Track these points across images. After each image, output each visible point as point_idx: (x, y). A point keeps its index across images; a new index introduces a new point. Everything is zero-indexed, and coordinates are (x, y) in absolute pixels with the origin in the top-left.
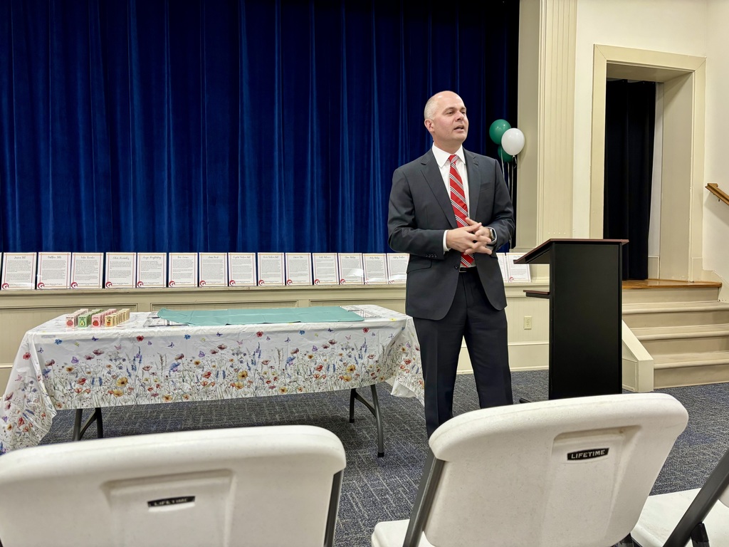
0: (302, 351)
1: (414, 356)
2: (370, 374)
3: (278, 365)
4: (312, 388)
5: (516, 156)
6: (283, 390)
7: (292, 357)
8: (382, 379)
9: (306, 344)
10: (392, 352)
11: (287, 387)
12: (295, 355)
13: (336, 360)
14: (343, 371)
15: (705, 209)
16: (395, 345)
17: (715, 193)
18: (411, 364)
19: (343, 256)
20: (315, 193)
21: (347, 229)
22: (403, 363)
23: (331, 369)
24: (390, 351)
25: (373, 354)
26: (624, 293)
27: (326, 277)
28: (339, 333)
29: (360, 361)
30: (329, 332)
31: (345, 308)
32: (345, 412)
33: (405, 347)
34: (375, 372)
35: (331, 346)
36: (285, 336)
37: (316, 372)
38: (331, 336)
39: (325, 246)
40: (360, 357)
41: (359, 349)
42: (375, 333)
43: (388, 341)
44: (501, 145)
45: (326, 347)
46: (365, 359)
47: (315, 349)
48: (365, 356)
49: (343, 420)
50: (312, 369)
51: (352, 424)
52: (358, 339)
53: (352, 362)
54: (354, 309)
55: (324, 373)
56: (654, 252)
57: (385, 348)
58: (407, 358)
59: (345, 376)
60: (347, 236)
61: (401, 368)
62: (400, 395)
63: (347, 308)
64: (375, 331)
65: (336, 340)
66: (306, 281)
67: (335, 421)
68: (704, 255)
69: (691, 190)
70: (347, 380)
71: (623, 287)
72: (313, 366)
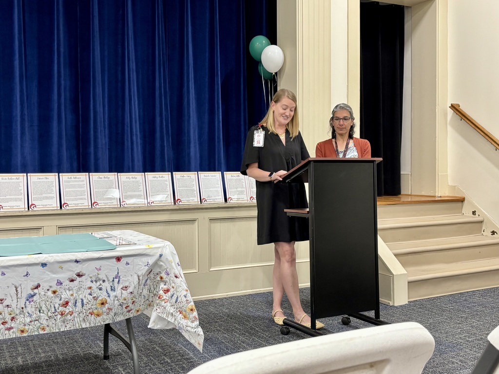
0: (44, 285)
1: (173, 285)
2: (124, 307)
3: (16, 305)
4: (58, 326)
5: (276, 73)
6: (22, 331)
7: (32, 293)
8: (138, 311)
9: (48, 279)
10: (148, 282)
11: (27, 327)
12: (36, 291)
13: (84, 295)
14: (93, 305)
15: (449, 128)
16: (152, 273)
17: (458, 113)
18: (169, 294)
19: (95, 176)
20: (63, 107)
21: (100, 146)
22: (161, 292)
23: (79, 304)
24: (146, 281)
25: (127, 284)
26: (379, 210)
27: (76, 200)
28: (87, 264)
29: (112, 294)
30: (76, 264)
31: (96, 235)
32: (98, 349)
33: (163, 275)
34: (130, 305)
35: (78, 279)
36: (24, 270)
37: (61, 309)
38: (78, 268)
39: (75, 165)
40: (113, 289)
41: (111, 280)
42: (129, 262)
43: (144, 270)
44: (260, 62)
45: (72, 281)
46: (118, 292)
47: (60, 283)
48: (119, 288)
49: (96, 357)
50: (57, 306)
51: (106, 361)
52: (109, 269)
53: (103, 296)
54: (105, 236)
55: (71, 310)
56: (406, 169)
57: (141, 278)
58: (165, 287)
59: (95, 311)
60: (100, 154)
61: (159, 298)
62: (158, 327)
63: (98, 234)
64: (129, 260)
65: (84, 272)
66: (52, 204)
67: (87, 359)
68: (449, 172)
69: (437, 110)
70: (98, 315)
71: (378, 203)
72: (57, 302)
